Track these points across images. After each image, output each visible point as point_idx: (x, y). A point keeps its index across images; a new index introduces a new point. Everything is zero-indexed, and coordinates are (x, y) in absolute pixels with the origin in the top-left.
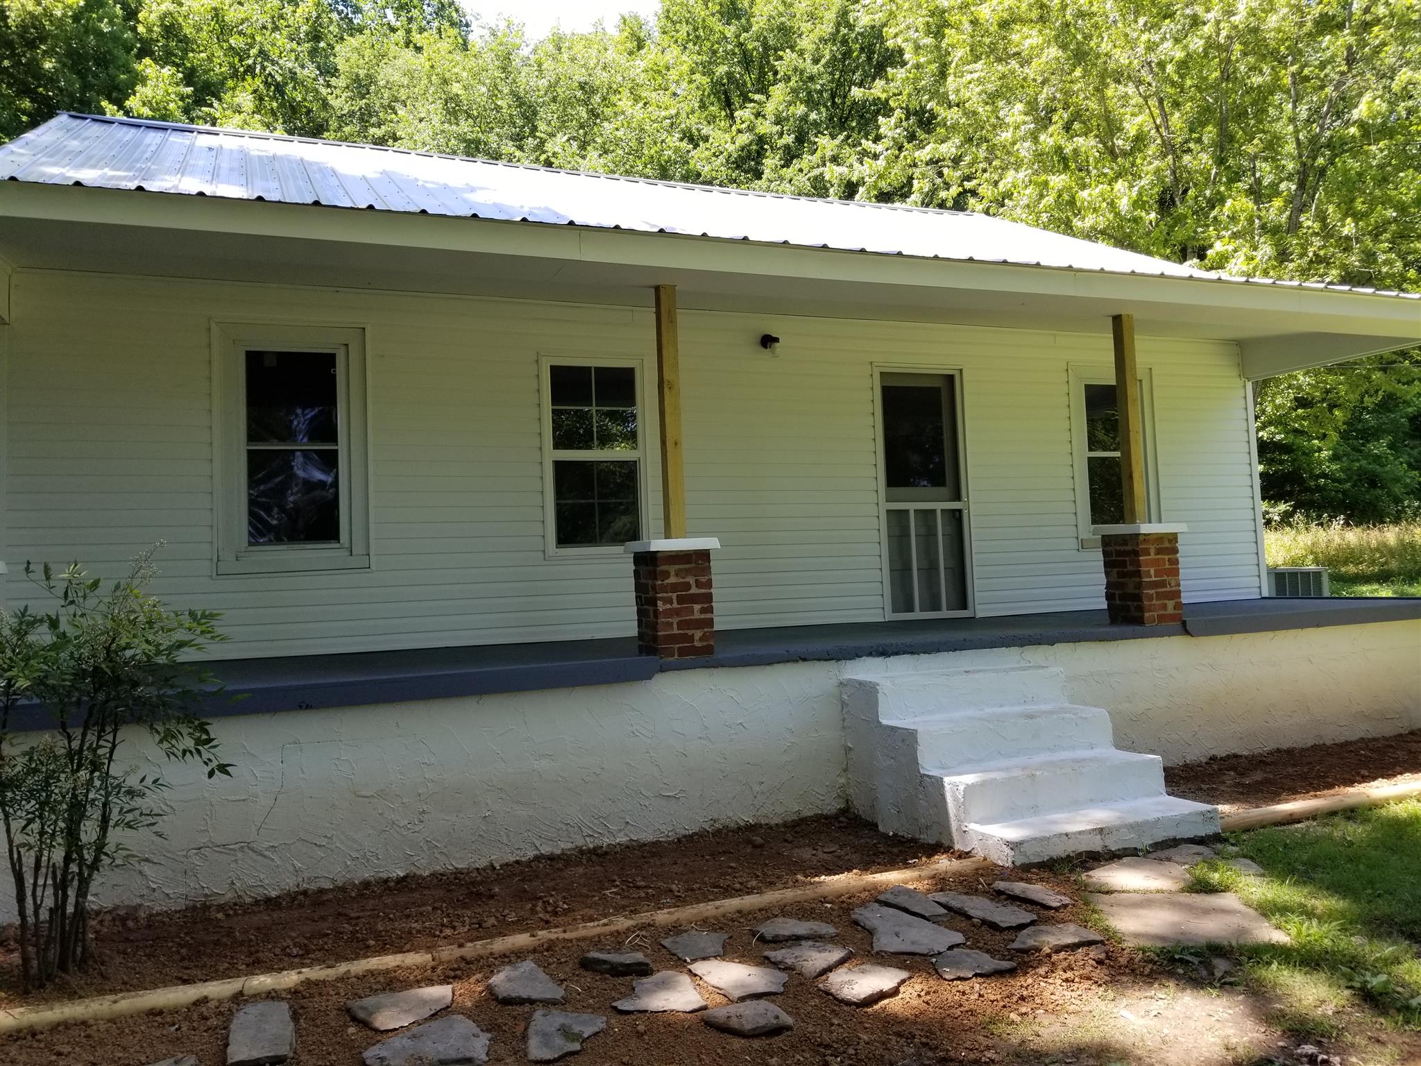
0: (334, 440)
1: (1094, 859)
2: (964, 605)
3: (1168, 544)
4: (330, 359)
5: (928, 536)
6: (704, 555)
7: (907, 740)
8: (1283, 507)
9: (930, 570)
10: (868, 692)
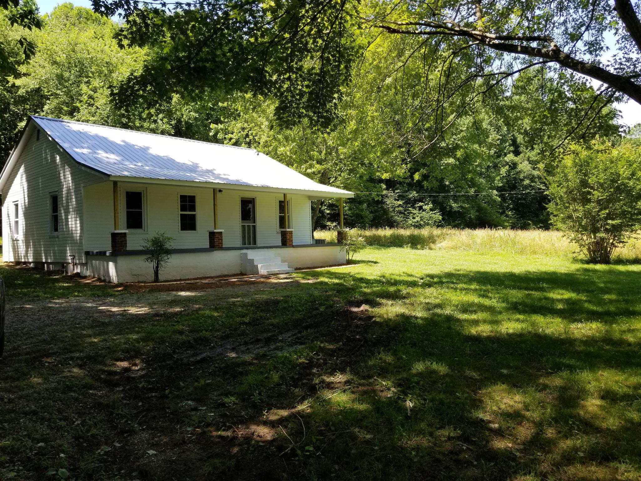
0: (141, 209)
1: (278, 274)
2: (255, 244)
3: (291, 233)
4: (141, 193)
5: (249, 230)
6: (221, 232)
7: (252, 261)
8: (334, 224)
9: (249, 237)
10: (246, 255)
